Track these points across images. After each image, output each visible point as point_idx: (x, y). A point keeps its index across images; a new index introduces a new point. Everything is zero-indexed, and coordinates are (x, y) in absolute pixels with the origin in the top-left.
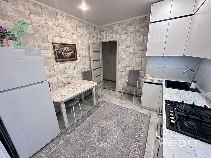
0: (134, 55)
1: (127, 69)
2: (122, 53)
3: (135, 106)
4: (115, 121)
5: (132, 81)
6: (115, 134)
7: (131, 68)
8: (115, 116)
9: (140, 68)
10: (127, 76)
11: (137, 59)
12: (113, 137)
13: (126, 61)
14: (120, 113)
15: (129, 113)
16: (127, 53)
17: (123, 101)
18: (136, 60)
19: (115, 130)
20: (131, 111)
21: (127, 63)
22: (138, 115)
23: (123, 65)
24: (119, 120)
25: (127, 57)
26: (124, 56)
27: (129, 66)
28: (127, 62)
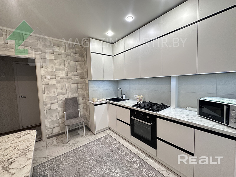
0: (68, 80)
1: (60, 99)
2: (48, 77)
3: (89, 137)
4: (94, 164)
5: (72, 111)
6: (112, 172)
7: (66, 96)
8: (86, 160)
9: (77, 95)
10: (61, 108)
11: (72, 85)
12: (114, 175)
13: (57, 88)
14: (86, 154)
15: (94, 146)
16: (57, 78)
17: (71, 142)
18: (70, 86)
19: (106, 169)
20: (93, 143)
21: (59, 91)
22: (102, 141)
23: (52, 94)
24: (95, 160)
25: (58, 82)
26: (53, 82)
27: (62, 94)
28: (59, 89)
